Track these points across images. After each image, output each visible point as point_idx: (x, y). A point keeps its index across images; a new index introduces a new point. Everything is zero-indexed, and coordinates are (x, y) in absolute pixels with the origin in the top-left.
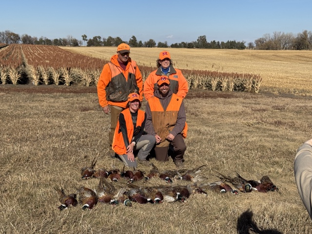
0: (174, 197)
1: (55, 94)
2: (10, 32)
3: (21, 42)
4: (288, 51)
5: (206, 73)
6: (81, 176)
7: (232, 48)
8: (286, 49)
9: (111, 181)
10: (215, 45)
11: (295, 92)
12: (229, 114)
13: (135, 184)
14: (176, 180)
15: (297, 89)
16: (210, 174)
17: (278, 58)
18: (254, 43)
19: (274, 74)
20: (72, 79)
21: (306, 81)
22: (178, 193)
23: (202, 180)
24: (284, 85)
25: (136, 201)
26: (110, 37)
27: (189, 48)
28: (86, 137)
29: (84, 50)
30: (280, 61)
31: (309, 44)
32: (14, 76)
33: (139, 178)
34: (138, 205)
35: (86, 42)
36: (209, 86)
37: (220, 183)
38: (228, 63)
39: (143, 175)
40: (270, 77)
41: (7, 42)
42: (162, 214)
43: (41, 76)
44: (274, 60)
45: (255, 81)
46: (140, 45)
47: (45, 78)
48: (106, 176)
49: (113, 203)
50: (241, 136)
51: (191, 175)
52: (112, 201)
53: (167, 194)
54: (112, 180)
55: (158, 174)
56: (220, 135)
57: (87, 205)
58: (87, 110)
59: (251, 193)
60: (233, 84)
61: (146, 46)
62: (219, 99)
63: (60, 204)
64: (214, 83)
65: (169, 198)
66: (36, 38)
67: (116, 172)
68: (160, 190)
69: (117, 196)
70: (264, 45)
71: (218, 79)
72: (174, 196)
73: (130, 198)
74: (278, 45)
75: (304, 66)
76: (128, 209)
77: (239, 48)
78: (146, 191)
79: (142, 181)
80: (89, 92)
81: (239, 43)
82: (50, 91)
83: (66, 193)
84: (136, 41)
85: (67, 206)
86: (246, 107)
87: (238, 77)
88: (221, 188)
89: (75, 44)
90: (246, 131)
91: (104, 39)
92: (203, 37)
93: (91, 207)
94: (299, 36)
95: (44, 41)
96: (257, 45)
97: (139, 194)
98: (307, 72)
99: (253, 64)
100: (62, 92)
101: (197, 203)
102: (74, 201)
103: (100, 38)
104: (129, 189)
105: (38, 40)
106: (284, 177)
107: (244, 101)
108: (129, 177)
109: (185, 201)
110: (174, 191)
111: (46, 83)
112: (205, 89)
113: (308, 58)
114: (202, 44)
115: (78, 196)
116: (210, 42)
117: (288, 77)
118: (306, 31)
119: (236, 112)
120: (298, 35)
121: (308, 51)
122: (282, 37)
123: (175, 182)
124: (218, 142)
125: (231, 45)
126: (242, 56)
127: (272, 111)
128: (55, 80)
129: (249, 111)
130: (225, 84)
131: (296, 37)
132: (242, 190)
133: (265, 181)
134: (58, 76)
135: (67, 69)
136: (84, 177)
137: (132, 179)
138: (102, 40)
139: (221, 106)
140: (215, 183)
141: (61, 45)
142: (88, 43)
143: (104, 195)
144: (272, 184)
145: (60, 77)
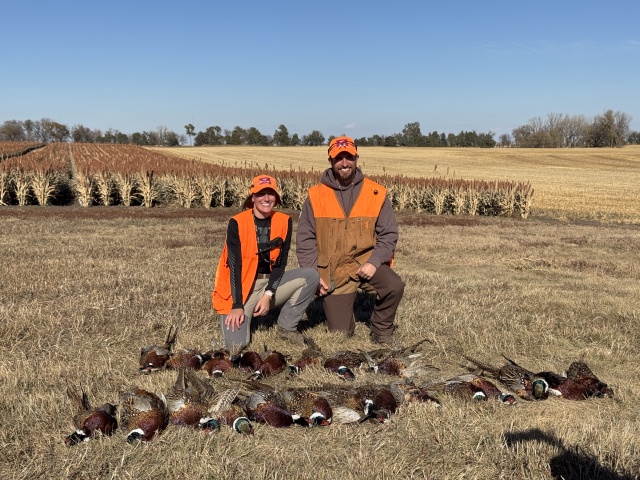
0: (357, 409)
1: (120, 219)
2: (51, 122)
3: (70, 140)
4: (576, 149)
5: (422, 183)
6: (138, 366)
7: (469, 145)
8: (572, 146)
9: (208, 377)
10: (436, 141)
11: (600, 217)
12: (474, 251)
13: (264, 381)
14: (362, 372)
15: (604, 213)
16: (444, 362)
17: (560, 162)
18: (511, 135)
19: (553, 189)
20: (156, 194)
21: (618, 200)
22: (369, 402)
23: (425, 373)
24: (577, 206)
25: (263, 422)
26: (238, 129)
27: (387, 146)
28: (166, 289)
29: (188, 151)
30: (563, 166)
31: (617, 136)
32: (42, 189)
33: (275, 368)
34: (269, 430)
35: (193, 137)
36: (429, 206)
37: (469, 378)
38: (464, 171)
39: (285, 363)
40: (547, 193)
41: (45, 140)
42: (329, 451)
43: (97, 189)
44: (551, 165)
45: (522, 194)
46: (295, 142)
47: (104, 191)
48: (197, 365)
49: (206, 426)
50: (505, 287)
51: (400, 361)
52: (202, 421)
53: (340, 403)
54: (210, 374)
55: (320, 359)
56: (460, 285)
57: (140, 431)
58: (180, 246)
59: (547, 401)
60: (476, 201)
61: (306, 144)
62: (450, 227)
63: (72, 429)
64: (439, 200)
65: (346, 414)
66: (99, 132)
67: (220, 354)
68: (325, 394)
69: (216, 408)
70: (530, 139)
71: (446, 192)
72: (359, 409)
73: (250, 414)
74: (558, 139)
75: (612, 174)
76: (241, 439)
77: (482, 146)
78: (289, 397)
79: (283, 375)
80: (189, 217)
81: (482, 135)
82: (109, 216)
83: (94, 403)
84: (287, 134)
85: (88, 433)
86: (508, 239)
87: (486, 188)
88: (474, 388)
89: (173, 141)
90: (515, 278)
91: (226, 132)
92: (413, 125)
93: (149, 436)
94: (598, 122)
95: (113, 137)
96: (518, 139)
97: (271, 405)
98: (616, 184)
99: (512, 171)
100: (135, 216)
101: (417, 425)
102: (108, 421)
103: (218, 129)
104: (250, 393)
105: (103, 136)
106: (619, 366)
107: (502, 230)
108: (253, 367)
109: (386, 421)
110: (357, 397)
111: (106, 203)
112: (420, 211)
113: (617, 160)
114: (413, 138)
115: (120, 409)
116: (427, 135)
117: (582, 193)
118: (610, 112)
119: (488, 247)
120: (595, 119)
121: (615, 149)
122: (564, 123)
123: (361, 377)
124: (457, 298)
125: (468, 140)
126: (489, 159)
127: (562, 246)
128: (123, 197)
129: (515, 245)
130: (460, 202)
131: (591, 122)
132: (525, 394)
133: (579, 374)
134: (130, 188)
135: (148, 175)
136: (145, 368)
137: (258, 372)
138: (223, 134)
139: (457, 237)
140: (458, 379)
141: (147, 144)
142: (196, 139)
143: (184, 406)
144: (595, 381)
145: (134, 191)
